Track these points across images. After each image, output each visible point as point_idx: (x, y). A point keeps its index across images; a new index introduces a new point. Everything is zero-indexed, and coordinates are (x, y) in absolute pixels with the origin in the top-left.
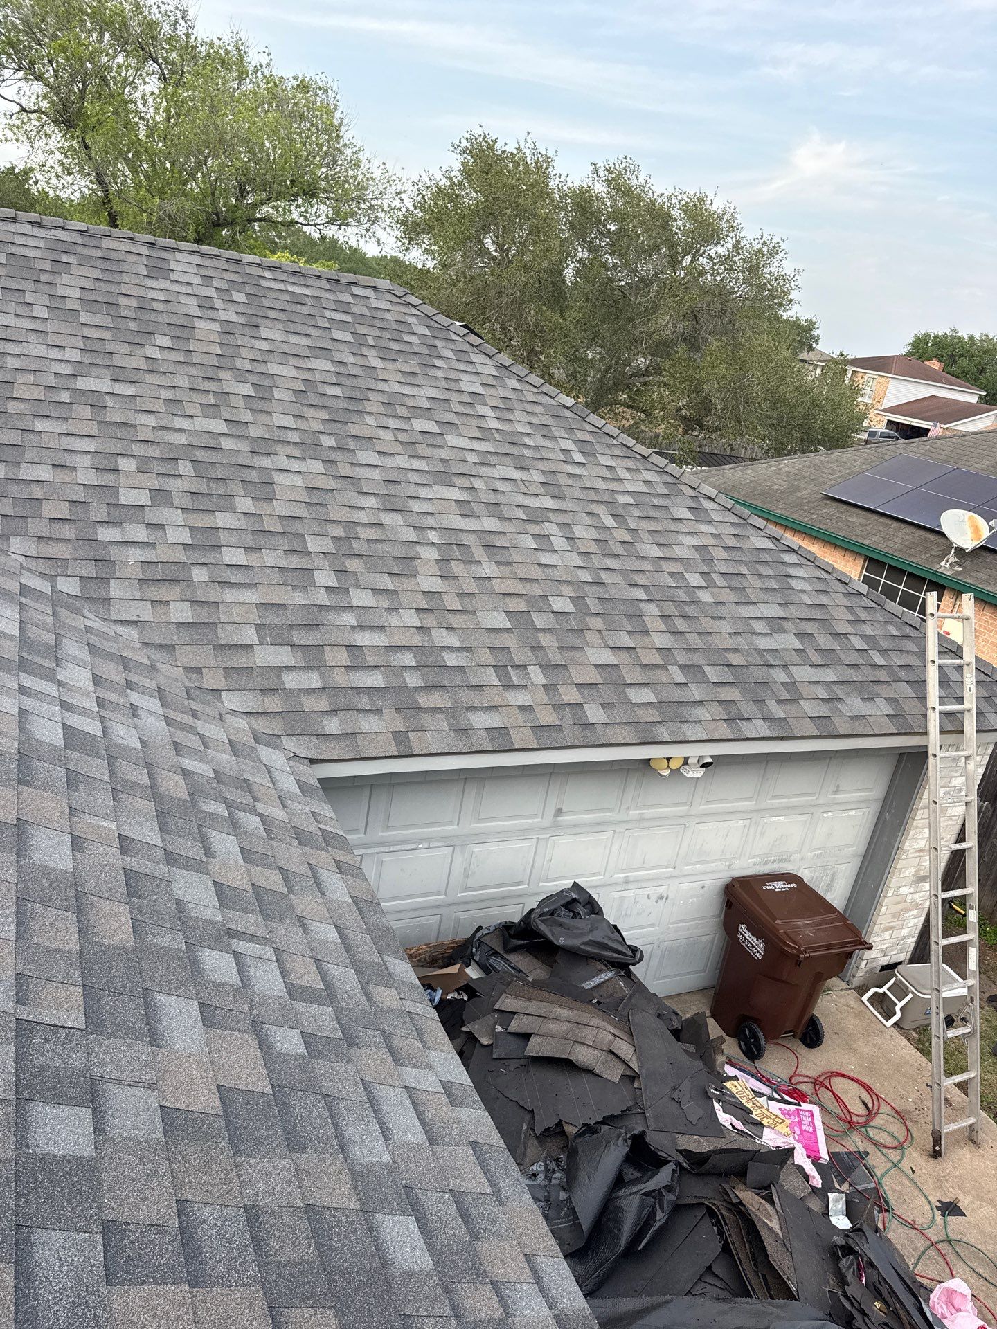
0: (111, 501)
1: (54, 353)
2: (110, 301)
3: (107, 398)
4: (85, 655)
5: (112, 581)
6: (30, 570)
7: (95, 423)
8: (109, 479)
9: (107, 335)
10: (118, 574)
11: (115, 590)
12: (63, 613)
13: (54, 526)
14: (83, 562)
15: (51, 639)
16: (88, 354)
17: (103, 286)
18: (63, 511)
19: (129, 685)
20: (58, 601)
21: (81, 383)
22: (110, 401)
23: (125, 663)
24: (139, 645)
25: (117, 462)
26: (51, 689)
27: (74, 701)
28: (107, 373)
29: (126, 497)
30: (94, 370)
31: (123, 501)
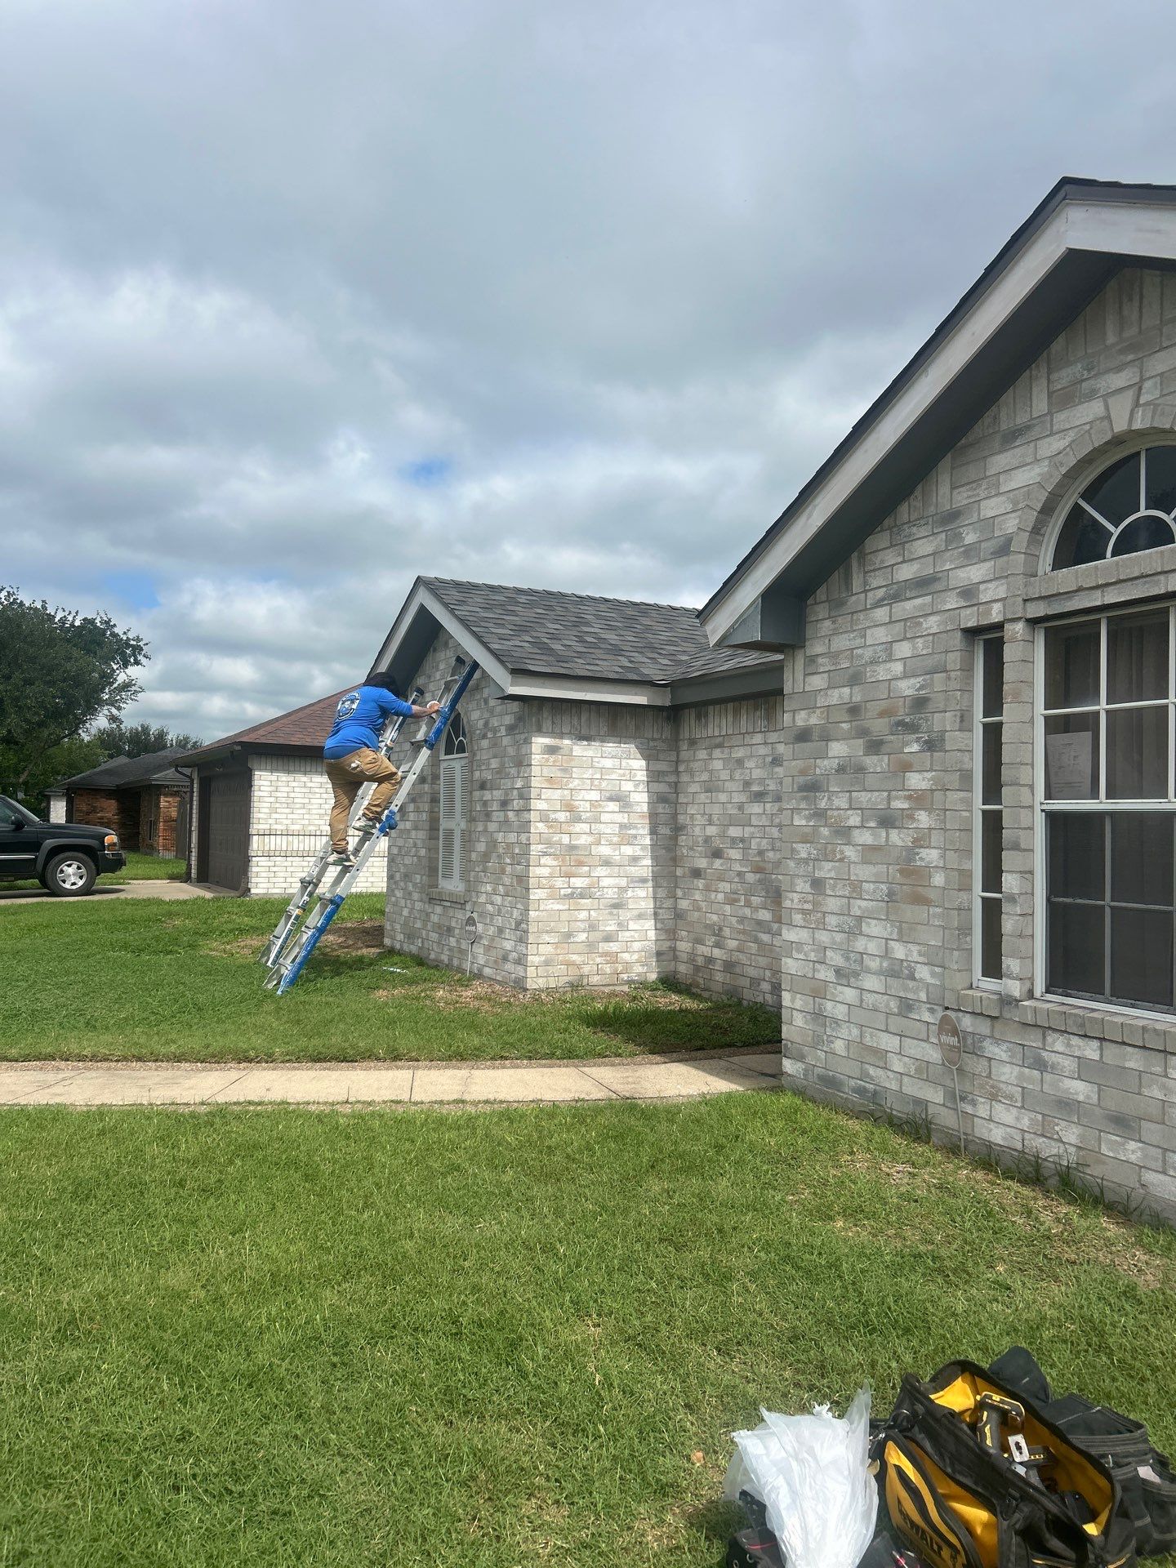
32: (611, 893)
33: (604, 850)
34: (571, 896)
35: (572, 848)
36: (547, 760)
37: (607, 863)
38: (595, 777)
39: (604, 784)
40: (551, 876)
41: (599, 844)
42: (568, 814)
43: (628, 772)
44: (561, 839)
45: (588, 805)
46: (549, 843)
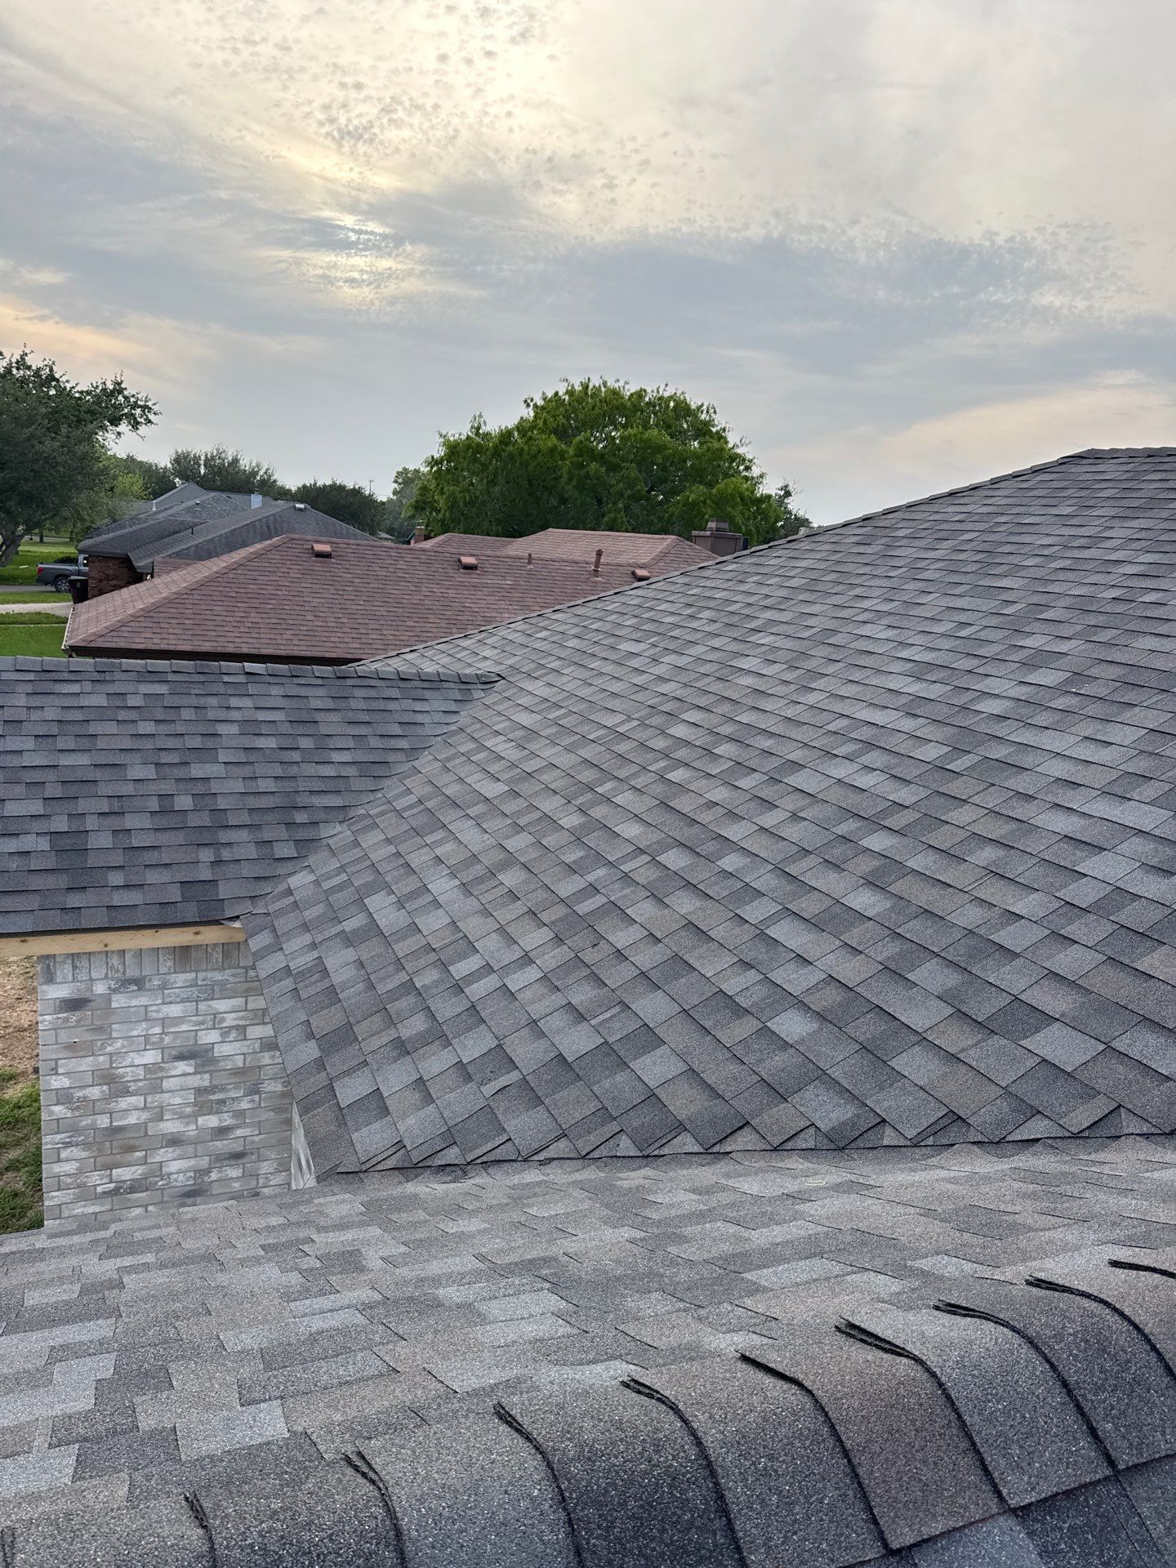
32: (181, 1180)
33: (170, 1126)
34: (115, 1192)
35: (114, 1131)
36: (66, 1020)
37: (174, 1141)
38: (150, 1032)
39: (167, 1039)
40: (80, 1172)
41: (161, 1119)
42: (105, 1088)
43: (209, 1018)
44: (94, 1122)
45: (141, 1072)
46: (75, 1130)
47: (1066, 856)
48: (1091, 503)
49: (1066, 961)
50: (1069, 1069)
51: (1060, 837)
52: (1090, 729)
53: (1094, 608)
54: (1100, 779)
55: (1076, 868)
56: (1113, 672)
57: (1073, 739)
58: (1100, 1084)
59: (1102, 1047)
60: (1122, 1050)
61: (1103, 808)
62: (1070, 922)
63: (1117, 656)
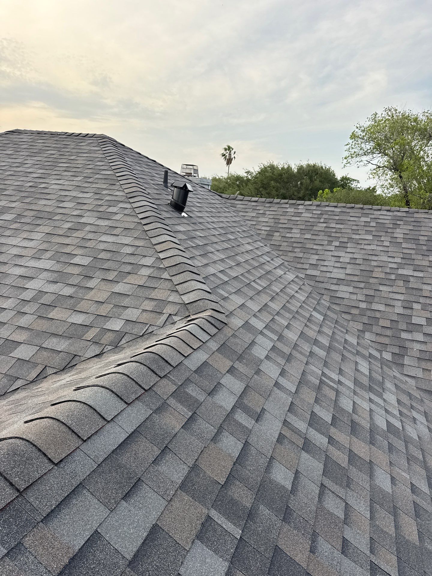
0: (408, 321)
1: (390, 260)
2: (415, 238)
3: (411, 278)
4: (393, 389)
5: (406, 357)
6: (372, 347)
7: (405, 288)
8: (408, 312)
9: (413, 252)
10: (409, 354)
11: (407, 361)
12: (384, 367)
13: (383, 329)
14: (395, 347)
15: (380, 378)
16: (404, 260)
17: (413, 232)
18: (388, 324)
19: (412, 407)
20: (383, 362)
21: (400, 272)
22: (412, 279)
23: (410, 395)
24: (415, 388)
25: (412, 305)
26: (381, 402)
27: (390, 410)
28: (412, 267)
29: (415, 320)
30: (406, 266)
31: (413, 322)
47: (21, 283)
48: (19, 150)
49: (24, 321)
50: (27, 359)
51: (18, 276)
52: (25, 235)
53: (23, 190)
54: (31, 253)
55: (24, 287)
56: (32, 213)
57: (19, 240)
58: (39, 361)
59: (38, 348)
60: (45, 347)
61: (33, 263)
62: (24, 306)
63: (33, 207)
